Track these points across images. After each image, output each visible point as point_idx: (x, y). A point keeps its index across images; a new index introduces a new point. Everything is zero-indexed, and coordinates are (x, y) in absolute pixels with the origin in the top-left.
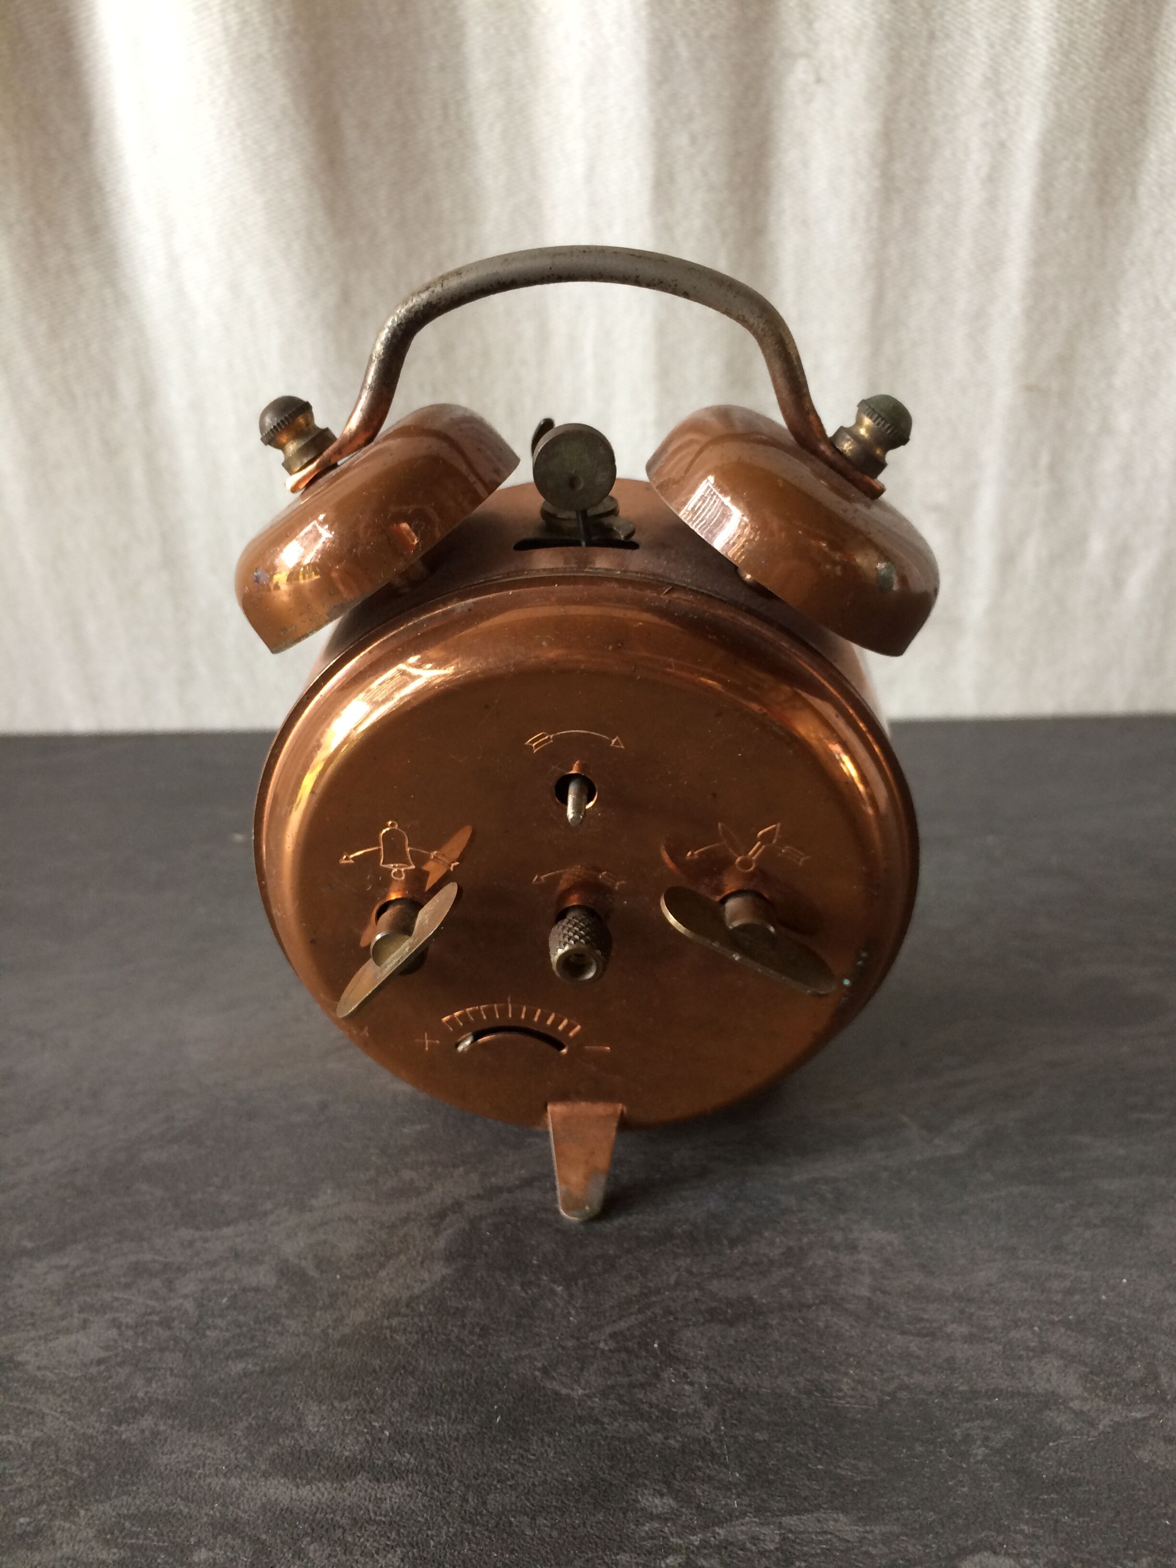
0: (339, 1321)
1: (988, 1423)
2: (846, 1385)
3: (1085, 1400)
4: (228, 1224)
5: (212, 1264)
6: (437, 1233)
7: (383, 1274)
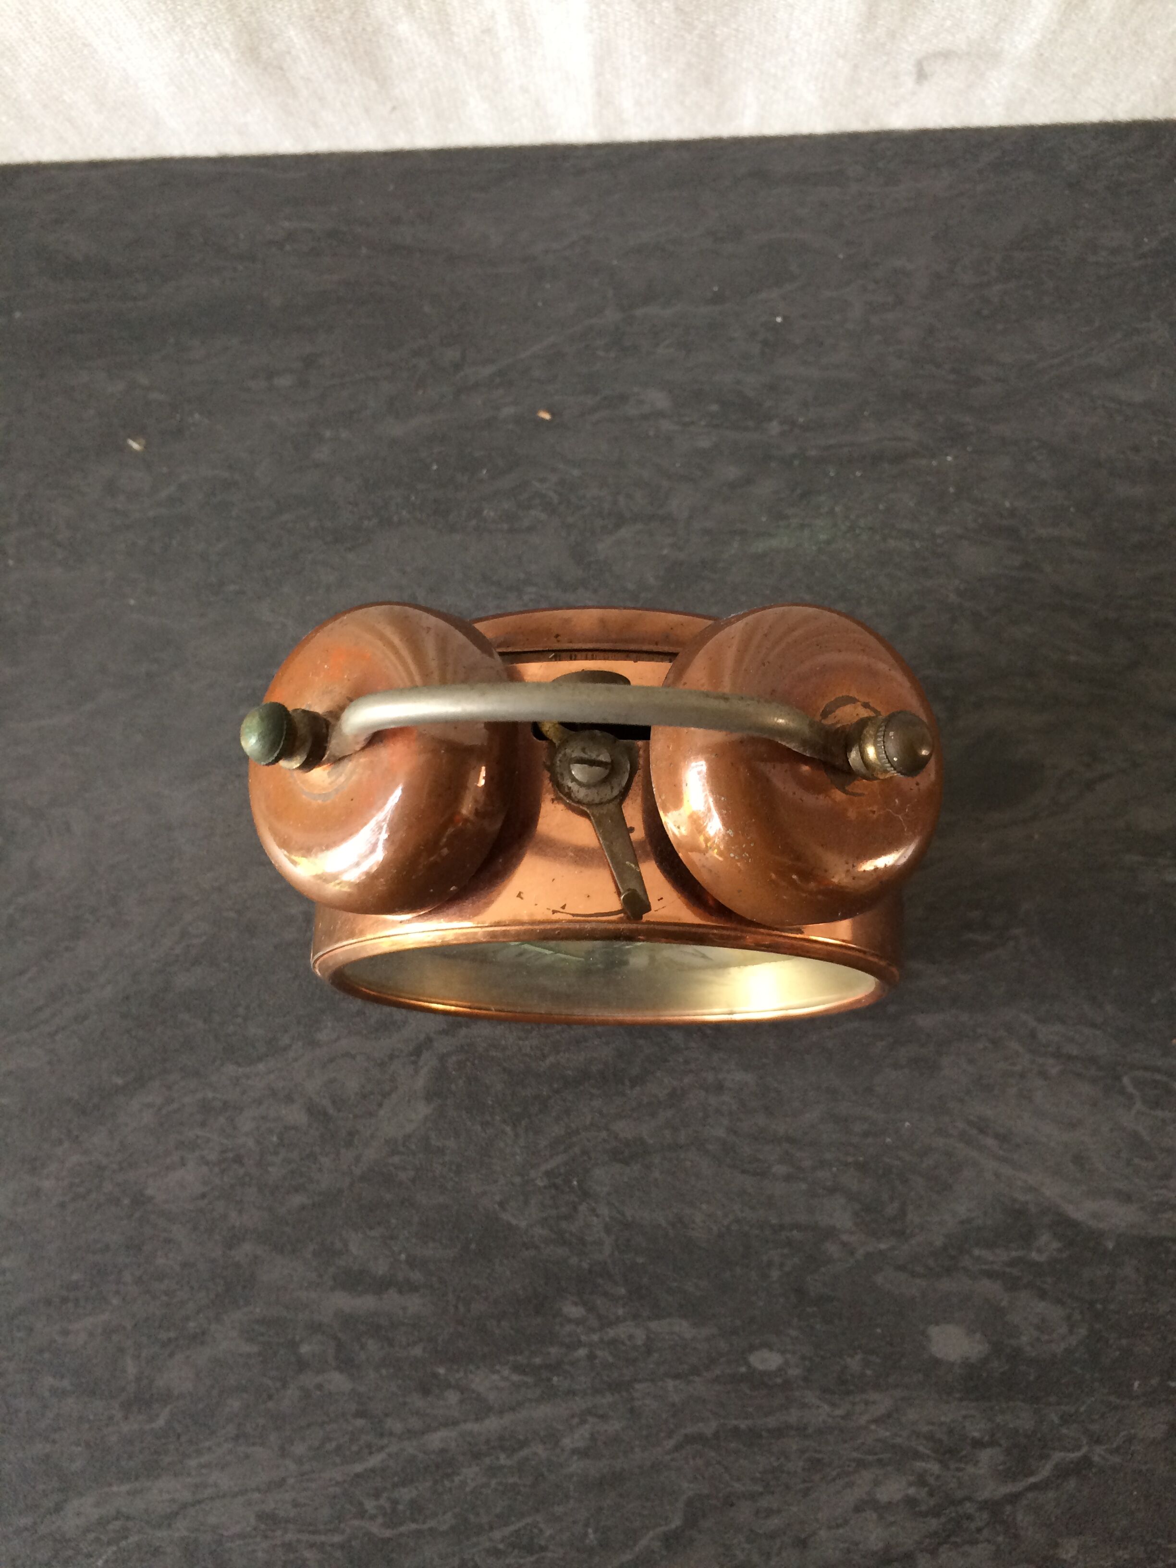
0: (358, 1159)
1: (786, 1251)
2: (699, 1218)
3: (852, 1233)
4: (260, 1059)
5: (259, 1102)
6: (416, 1071)
7: (382, 1113)
